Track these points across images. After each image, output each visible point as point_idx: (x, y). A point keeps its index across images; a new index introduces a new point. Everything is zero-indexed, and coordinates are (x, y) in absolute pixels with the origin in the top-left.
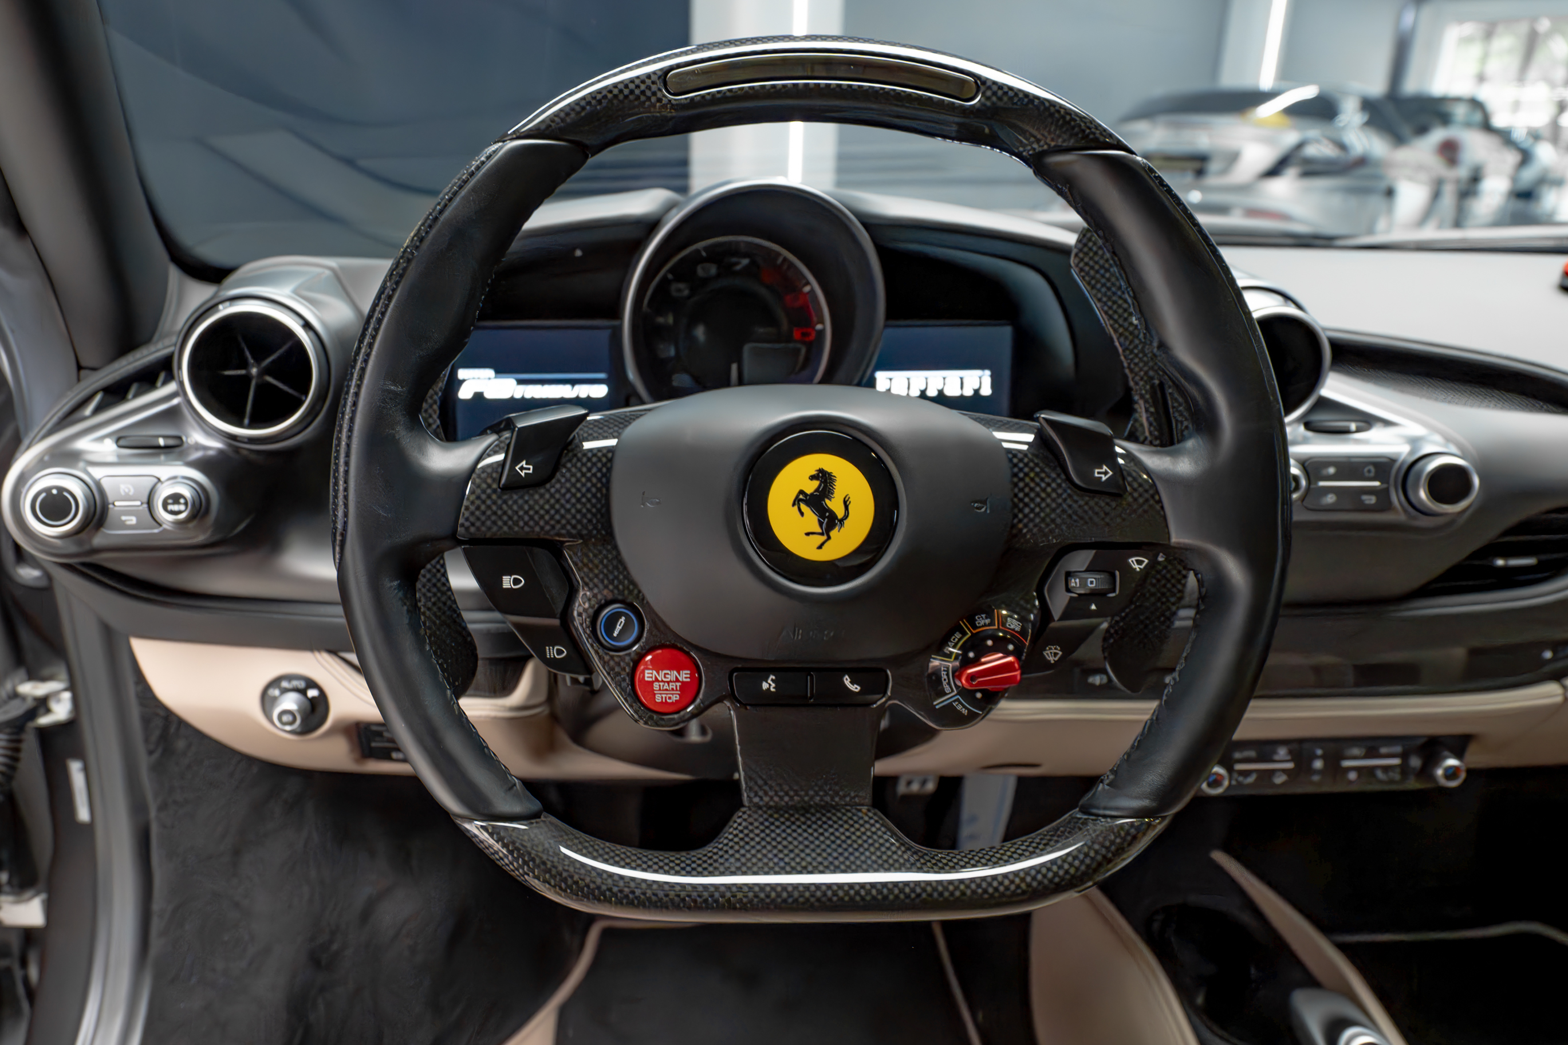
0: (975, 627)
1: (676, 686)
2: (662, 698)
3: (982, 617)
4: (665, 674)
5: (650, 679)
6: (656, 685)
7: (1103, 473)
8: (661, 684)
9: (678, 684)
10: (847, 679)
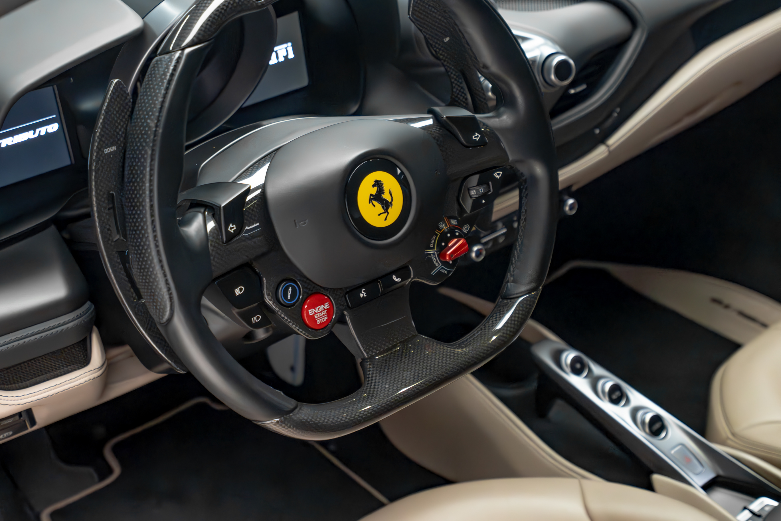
0: (440, 230)
1: (325, 312)
2: (320, 321)
3: (441, 224)
4: (319, 308)
5: (312, 314)
6: (316, 316)
7: (477, 137)
8: (318, 314)
9: (325, 311)
10: (394, 277)
